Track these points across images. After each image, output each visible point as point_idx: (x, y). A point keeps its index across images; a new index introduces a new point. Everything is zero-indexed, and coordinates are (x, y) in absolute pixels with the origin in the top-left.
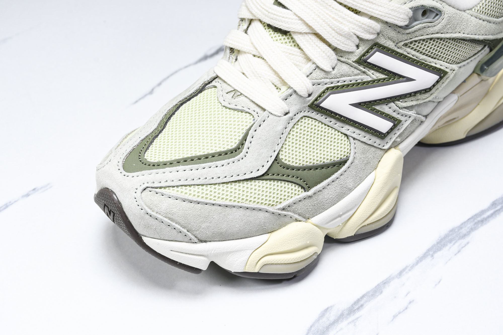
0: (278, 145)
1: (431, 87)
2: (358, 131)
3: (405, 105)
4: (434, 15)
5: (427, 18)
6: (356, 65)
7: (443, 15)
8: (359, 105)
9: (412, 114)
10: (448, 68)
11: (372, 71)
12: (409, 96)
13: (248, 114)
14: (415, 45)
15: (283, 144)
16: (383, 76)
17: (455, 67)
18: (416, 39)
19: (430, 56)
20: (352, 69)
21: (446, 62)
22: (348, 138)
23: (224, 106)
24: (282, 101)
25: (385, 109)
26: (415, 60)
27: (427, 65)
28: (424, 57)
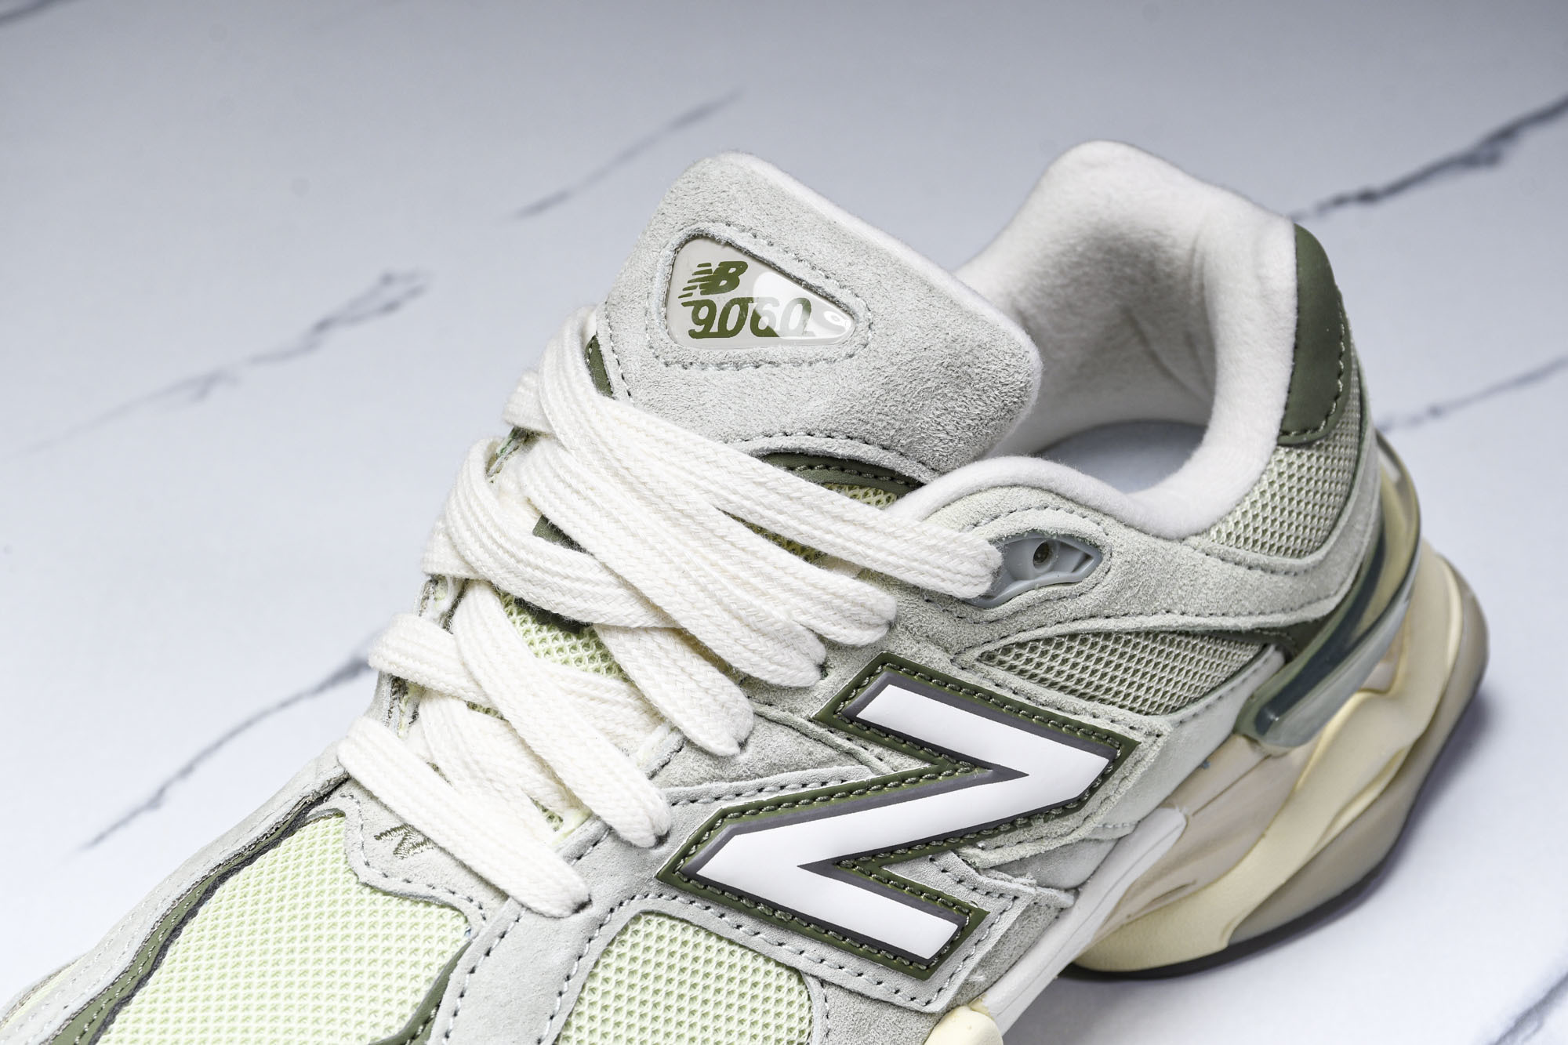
0: (552, 1018)
1: (1083, 794)
2: (834, 956)
3: (994, 857)
4: (1076, 558)
5: (1052, 570)
6: (821, 731)
7: (1105, 558)
8: (835, 867)
9: (1022, 887)
10: (1139, 729)
11: (878, 750)
12: (1008, 827)
13: (447, 911)
14: (1018, 656)
15: (570, 1015)
16: (914, 765)
17: (1161, 722)
18: (1022, 637)
19: (1073, 692)
20: (808, 744)
21: (1131, 709)
22: (801, 980)
23: (366, 885)
24: (562, 863)
25: (926, 874)
26: (1022, 706)
27: (1066, 722)
28: (1053, 695)
